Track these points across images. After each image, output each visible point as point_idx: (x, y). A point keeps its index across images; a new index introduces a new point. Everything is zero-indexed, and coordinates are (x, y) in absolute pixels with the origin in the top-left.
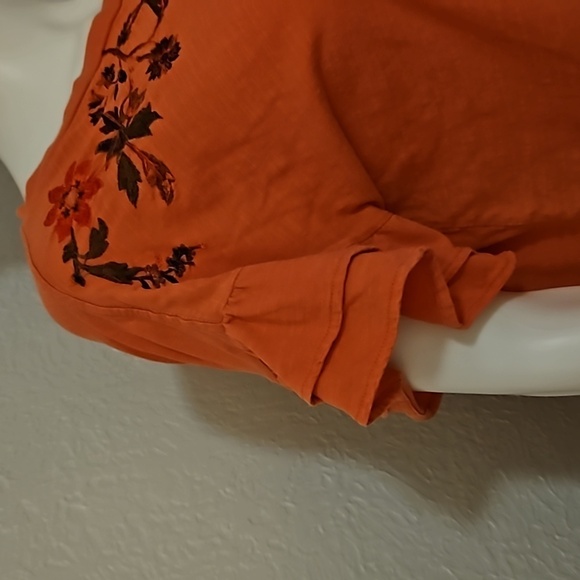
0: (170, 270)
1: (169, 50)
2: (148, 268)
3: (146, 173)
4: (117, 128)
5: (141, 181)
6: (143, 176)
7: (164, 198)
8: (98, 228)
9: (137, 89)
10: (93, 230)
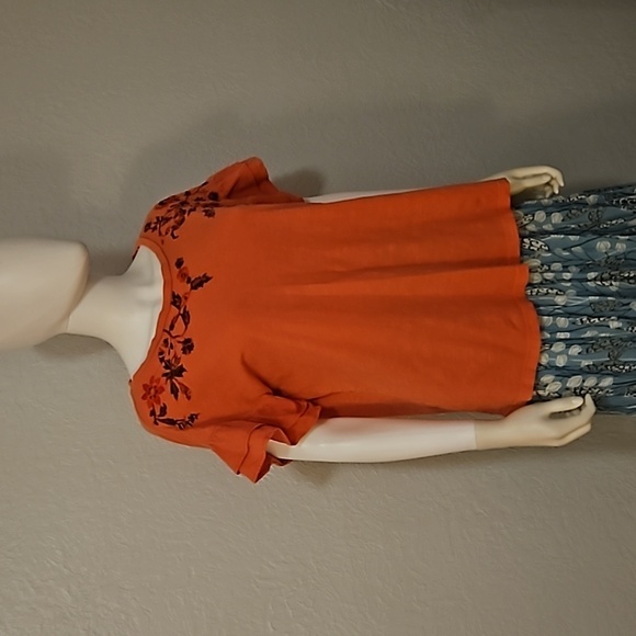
0: (189, 420)
2: (181, 420)
6: (180, 390)
7: (187, 398)
8: (163, 406)
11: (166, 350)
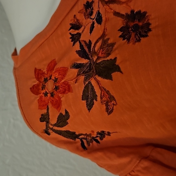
0: (97, 137)
1: (141, 24)
2: (86, 135)
3: (101, 98)
4: (89, 59)
5: (96, 100)
6: (99, 98)
7: (107, 111)
8: (64, 114)
9: (108, 39)
10: (61, 114)
11: (87, 22)
